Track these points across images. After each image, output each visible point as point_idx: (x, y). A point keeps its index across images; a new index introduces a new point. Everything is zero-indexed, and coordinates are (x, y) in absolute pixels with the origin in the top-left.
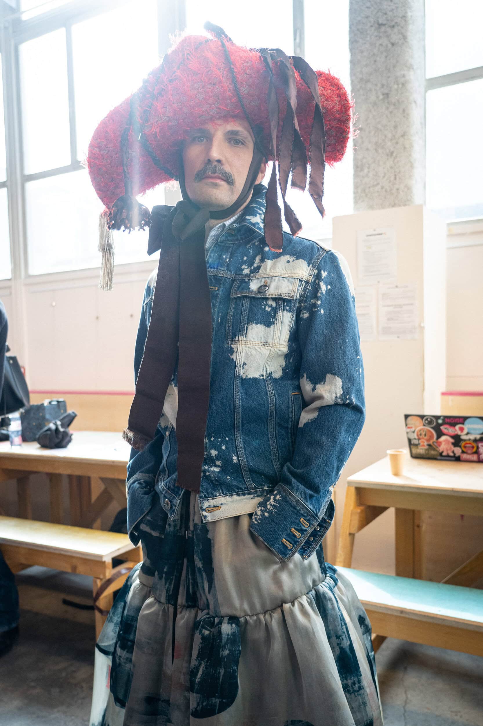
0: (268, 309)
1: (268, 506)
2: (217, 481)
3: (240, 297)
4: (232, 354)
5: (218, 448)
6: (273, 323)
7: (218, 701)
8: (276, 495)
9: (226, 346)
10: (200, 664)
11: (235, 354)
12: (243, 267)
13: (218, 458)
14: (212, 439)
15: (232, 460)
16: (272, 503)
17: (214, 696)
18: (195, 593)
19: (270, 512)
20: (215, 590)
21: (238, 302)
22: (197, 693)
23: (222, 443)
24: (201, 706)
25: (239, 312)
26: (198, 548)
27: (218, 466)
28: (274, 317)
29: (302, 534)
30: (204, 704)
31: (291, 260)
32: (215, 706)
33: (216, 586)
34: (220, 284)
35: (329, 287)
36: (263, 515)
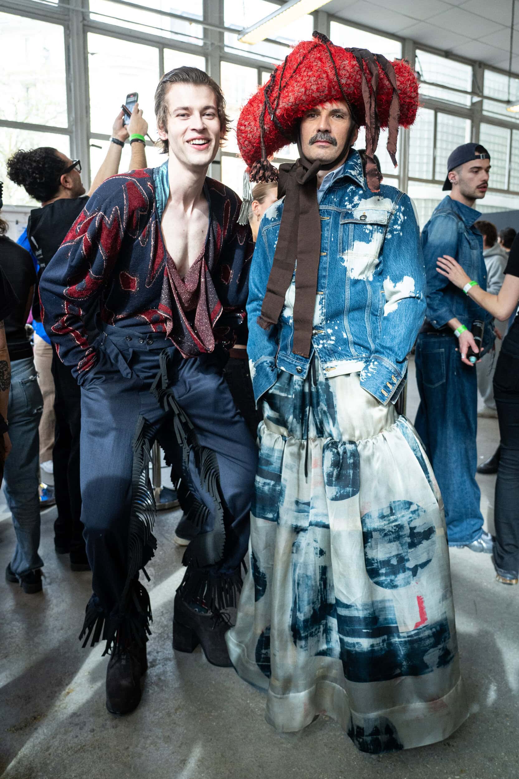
0: (367, 231)
1: (370, 370)
2: (332, 350)
3: (347, 223)
4: (343, 263)
5: (333, 329)
6: (370, 241)
7: (351, 489)
8: (373, 362)
9: (338, 257)
10: (334, 470)
11: (345, 262)
12: (346, 204)
13: (332, 335)
14: (328, 322)
15: (343, 336)
16: (373, 367)
17: (348, 487)
18: (322, 428)
19: (372, 373)
20: (338, 424)
21: (346, 227)
22: (335, 486)
23: (335, 324)
24: (339, 494)
25: (347, 233)
26: (323, 397)
27: (333, 340)
28: (372, 237)
29: (393, 386)
30: (342, 492)
31: (380, 199)
32: (349, 492)
33: (339, 421)
34: (330, 215)
35: (406, 218)
36: (367, 376)
